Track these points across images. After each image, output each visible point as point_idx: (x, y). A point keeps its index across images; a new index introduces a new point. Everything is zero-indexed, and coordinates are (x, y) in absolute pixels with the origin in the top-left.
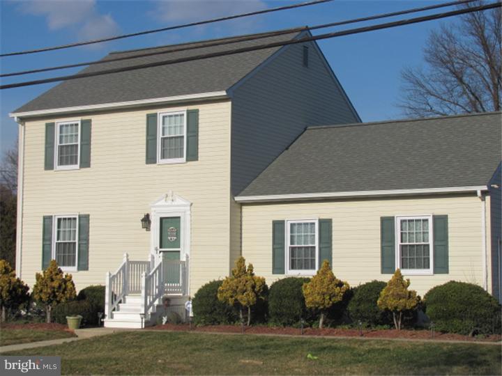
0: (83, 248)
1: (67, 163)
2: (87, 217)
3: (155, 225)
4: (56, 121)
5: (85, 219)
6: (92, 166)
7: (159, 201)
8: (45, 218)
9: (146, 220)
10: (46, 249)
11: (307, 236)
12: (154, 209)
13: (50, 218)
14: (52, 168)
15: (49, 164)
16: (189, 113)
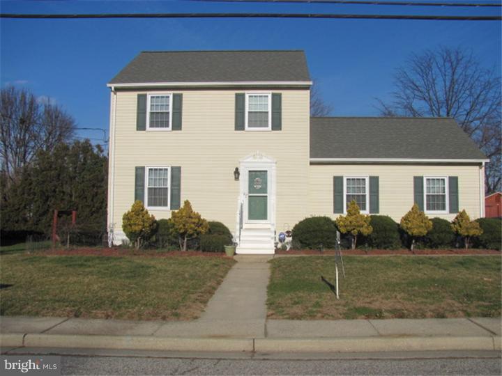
0: (175, 192)
1: (157, 126)
2: (179, 169)
4: (148, 93)
5: (176, 172)
6: (183, 129)
7: (248, 158)
8: (137, 169)
10: (139, 192)
11: (359, 188)
12: (244, 164)
13: (143, 168)
14: (144, 129)
15: (141, 126)
16: (273, 95)
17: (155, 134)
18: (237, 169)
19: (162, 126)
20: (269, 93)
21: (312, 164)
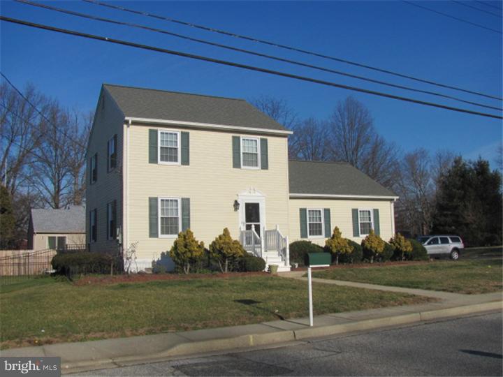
0: (186, 221)
1: (167, 160)
2: (188, 200)
3: (242, 209)
4: (158, 129)
5: (186, 203)
6: (190, 164)
7: (244, 192)
8: (150, 199)
9: (236, 204)
12: (241, 197)
13: (156, 199)
14: (156, 162)
15: (153, 159)
16: (262, 140)
17: (166, 168)
18: (236, 201)
19: (171, 160)
20: (258, 138)
21: (291, 198)
